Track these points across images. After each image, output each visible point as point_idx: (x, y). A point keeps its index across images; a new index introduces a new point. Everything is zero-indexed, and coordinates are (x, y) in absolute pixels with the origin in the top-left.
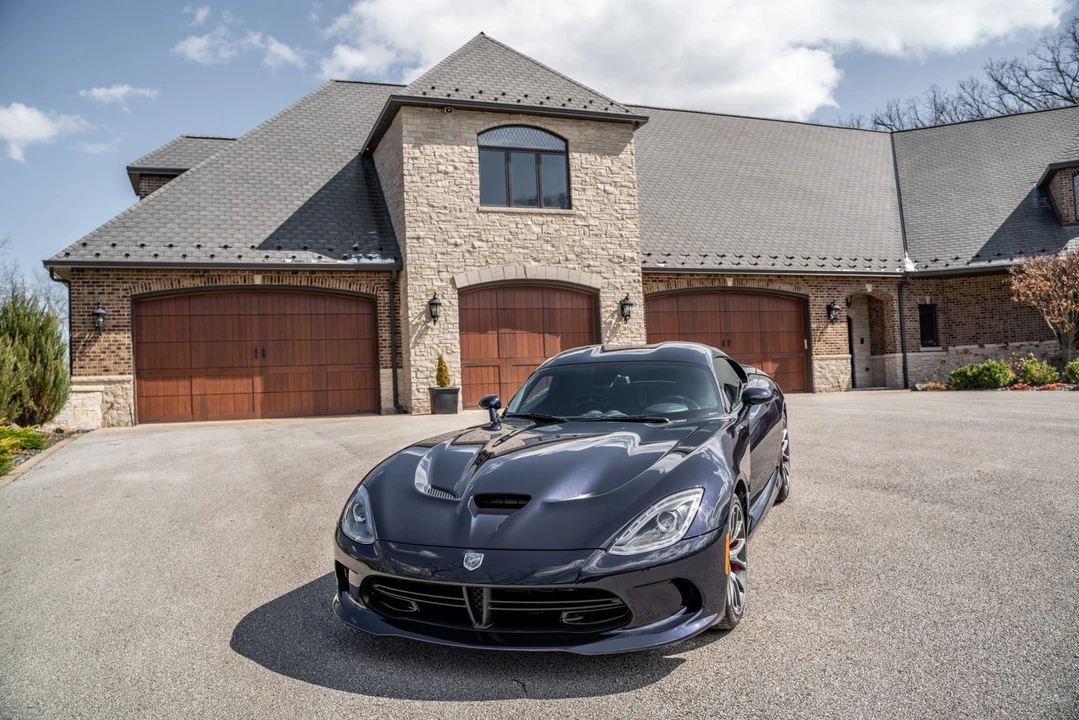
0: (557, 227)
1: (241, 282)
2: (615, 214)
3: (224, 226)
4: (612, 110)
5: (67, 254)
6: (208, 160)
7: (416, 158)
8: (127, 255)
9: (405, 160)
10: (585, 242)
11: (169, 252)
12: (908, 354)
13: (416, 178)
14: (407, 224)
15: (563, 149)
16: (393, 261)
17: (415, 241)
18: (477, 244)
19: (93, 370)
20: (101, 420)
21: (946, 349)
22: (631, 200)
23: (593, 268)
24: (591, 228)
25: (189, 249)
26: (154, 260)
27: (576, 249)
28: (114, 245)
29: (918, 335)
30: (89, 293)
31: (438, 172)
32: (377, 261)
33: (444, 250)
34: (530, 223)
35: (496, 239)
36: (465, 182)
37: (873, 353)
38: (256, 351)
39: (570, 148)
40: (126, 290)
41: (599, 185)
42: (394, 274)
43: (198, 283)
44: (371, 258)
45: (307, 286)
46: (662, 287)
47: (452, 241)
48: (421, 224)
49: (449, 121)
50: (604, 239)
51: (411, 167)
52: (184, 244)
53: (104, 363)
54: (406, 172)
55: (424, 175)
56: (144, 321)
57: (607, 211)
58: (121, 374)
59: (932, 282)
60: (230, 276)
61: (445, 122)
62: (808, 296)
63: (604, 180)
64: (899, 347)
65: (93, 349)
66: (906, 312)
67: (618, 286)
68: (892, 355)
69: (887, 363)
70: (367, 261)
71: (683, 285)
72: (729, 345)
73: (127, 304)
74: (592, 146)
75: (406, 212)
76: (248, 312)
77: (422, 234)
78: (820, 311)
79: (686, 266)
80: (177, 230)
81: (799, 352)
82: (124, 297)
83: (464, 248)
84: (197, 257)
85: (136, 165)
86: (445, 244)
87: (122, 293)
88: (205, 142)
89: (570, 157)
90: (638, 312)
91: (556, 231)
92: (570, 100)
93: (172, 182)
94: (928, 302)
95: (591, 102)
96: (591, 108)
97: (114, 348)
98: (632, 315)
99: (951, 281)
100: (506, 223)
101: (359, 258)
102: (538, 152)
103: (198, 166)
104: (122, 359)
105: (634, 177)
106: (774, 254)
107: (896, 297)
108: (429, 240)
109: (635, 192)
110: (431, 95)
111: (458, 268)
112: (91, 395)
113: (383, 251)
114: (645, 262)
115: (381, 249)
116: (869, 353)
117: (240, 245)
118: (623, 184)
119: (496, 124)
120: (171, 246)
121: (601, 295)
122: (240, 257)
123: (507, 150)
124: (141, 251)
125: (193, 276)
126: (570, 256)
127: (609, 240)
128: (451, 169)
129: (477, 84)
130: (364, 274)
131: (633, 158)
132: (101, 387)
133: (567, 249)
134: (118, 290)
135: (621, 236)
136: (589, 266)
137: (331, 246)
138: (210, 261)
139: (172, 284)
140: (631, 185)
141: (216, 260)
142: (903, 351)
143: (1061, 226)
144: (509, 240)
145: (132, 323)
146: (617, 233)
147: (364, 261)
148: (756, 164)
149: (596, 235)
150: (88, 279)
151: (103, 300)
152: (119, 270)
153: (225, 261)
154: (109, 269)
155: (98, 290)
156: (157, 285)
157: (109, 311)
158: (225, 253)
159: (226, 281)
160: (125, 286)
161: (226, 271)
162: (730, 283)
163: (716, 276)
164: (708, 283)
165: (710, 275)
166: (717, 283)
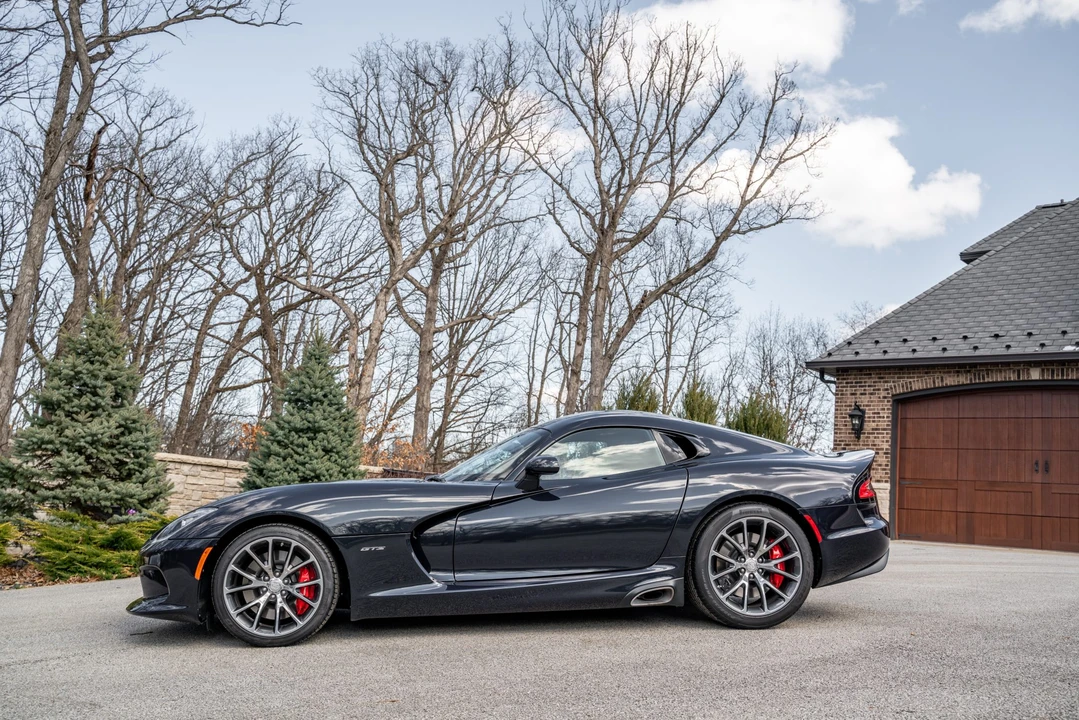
1: (1013, 377)
3: (1007, 312)
5: (830, 355)
11: (930, 346)
25: (954, 342)
26: (911, 356)
30: (852, 394)
38: (1037, 464)
40: (887, 390)
43: (963, 380)
52: (950, 336)
56: (909, 425)
58: (877, 481)
60: (1001, 372)
73: (888, 405)
76: (1029, 415)
80: (950, 321)
82: (885, 397)
84: (959, 350)
87: (883, 394)
104: (880, 465)
117: (1015, 333)
120: (934, 339)
122: (1010, 347)
124: (901, 347)
125: (958, 372)
134: (879, 390)
138: (971, 353)
139: (934, 382)
141: (980, 353)
145: (893, 426)
150: (851, 379)
151: (864, 401)
152: (880, 368)
153: (988, 353)
154: (870, 368)
155: (860, 390)
156: (918, 384)
157: (869, 413)
158: (994, 343)
159: (997, 377)
160: (886, 386)
161: (996, 364)
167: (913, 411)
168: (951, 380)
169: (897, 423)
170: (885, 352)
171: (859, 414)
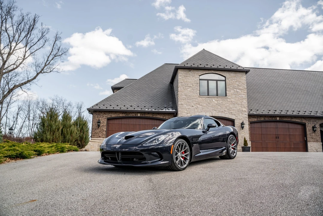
0: (222, 101)
1: (134, 115)
2: (240, 98)
3: (132, 101)
4: (239, 68)
5: (93, 107)
6: (130, 84)
7: (182, 83)
8: (107, 108)
9: (179, 83)
10: (230, 106)
11: (117, 107)
13: (182, 88)
14: (179, 100)
15: (224, 80)
16: (175, 111)
17: (181, 105)
18: (198, 106)
19: (96, 137)
20: (97, 150)
22: (245, 94)
23: (233, 114)
24: (232, 102)
25: (122, 106)
26: (113, 109)
27: (227, 108)
28: (104, 105)
30: (97, 117)
31: (188, 86)
32: (171, 110)
33: (189, 108)
34: (214, 100)
35: (204, 105)
36: (195, 89)
39: (226, 79)
41: (235, 90)
42: (175, 114)
43: (124, 115)
44: (169, 110)
45: (152, 117)
46: (255, 120)
47: (191, 105)
48: (183, 100)
49: (191, 73)
50: (236, 105)
51: (180, 85)
52: (121, 105)
53: (99, 135)
54: (179, 86)
55: (184, 87)
56: (110, 125)
57: (237, 97)
58: (103, 138)
61: (190, 73)
62: (306, 123)
63: (236, 88)
65: (97, 131)
67: (240, 119)
70: (168, 110)
71: (262, 119)
72: (278, 138)
73: (106, 120)
74: (233, 79)
75: (179, 97)
76: (136, 124)
77: (183, 103)
78: (309, 128)
79: (263, 113)
80: (120, 102)
81: (303, 141)
83: (195, 107)
84: (124, 108)
85: (113, 86)
86: (189, 106)
87: (105, 117)
88: (131, 80)
89: (226, 82)
90: (247, 126)
91: (222, 103)
92: (226, 66)
93: (120, 90)
95: (233, 66)
96: (232, 68)
97: (102, 131)
98: (244, 127)
100: (207, 100)
101: (166, 110)
102: (217, 81)
103: (127, 86)
104: (104, 134)
105: (246, 87)
106: (293, 110)
108: (185, 105)
109: (246, 91)
110: (186, 65)
111: (193, 113)
112: (95, 143)
113: (172, 108)
114: (250, 112)
115: (172, 107)
117: (135, 106)
118: (242, 89)
119: (204, 73)
120: (118, 106)
121: (235, 121)
122: (134, 109)
123: (208, 80)
124: (110, 107)
125: (123, 113)
126: (225, 110)
127: (238, 105)
128: (191, 85)
129: (200, 63)
130: (167, 114)
131: (246, 82)
132: (98, 141)
133: (225, 108)
135: (242, 104)
136: (231, 113)
137: (159, 106)
138: (127, 109)
139: (117, 115)
140: (245, 89)
141: (128, 109)
144: (208, 105)
145: (107, 125)
146: (240, 103)
147: (167, 110)
148: (291, 83)
149: (234, 104)
150: (97, 113)
151: (100, 119)
152: (104, 111)
153: (130, 110)
154: (102, 111)
155: (99, 116)
156: (113, 115)
157: (101, 122)
158: (131, 108)
159: (131, 115)
160: (106, 115)
161: (131, 112)
162: (278, 119)
163: (273, 116)
164: (271, 119)
165: (271, 116)
166: (274, 119)
167: (111, 122)
168: (121, 115)
169: (108, 125)
170: (100, 107)
171: (99, 122)
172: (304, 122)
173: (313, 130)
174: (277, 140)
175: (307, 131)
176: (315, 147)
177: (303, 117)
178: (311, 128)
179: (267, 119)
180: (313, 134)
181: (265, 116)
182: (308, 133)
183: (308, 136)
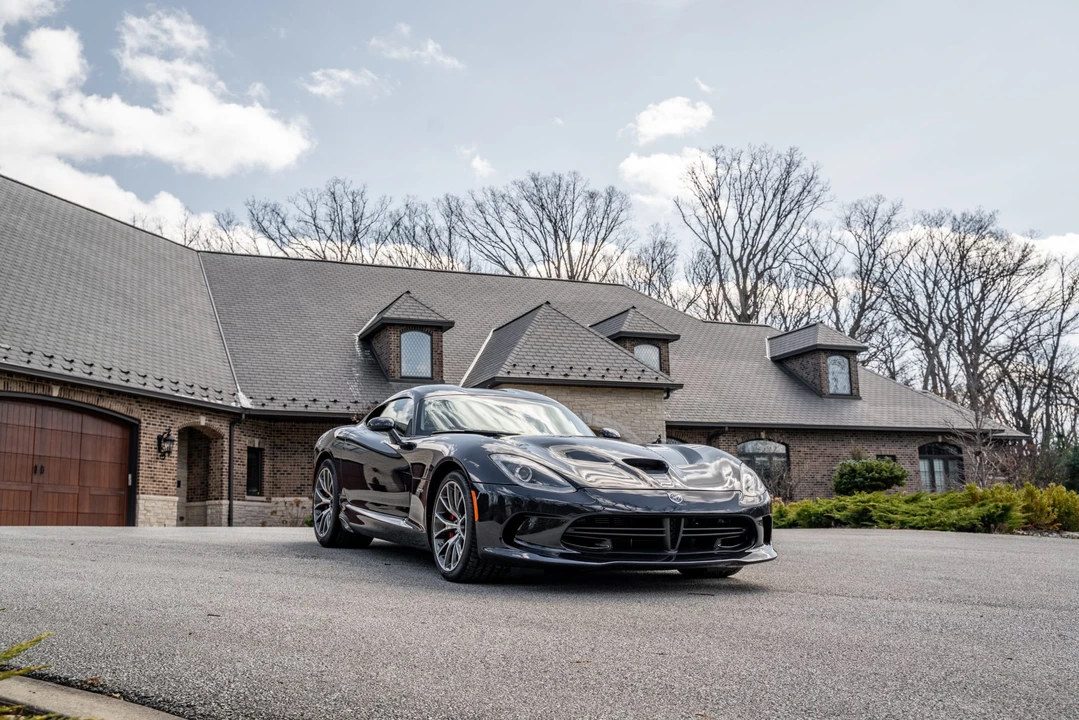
12: (235, 502)
21: (269, 500)
29: (244, 482)
37: (189, 500)
59: (262, 423)
62: (140, 421)
64: (226, 493)
66: (236, 454)
68: (217, 502)
69: (209, 511)
72: (42, 472)
78: (149, 441)
81: (120, 489)
94: (257, 446)
99: (280, 425)
106: (108, 364)
107: (227, 436)
116: (185, 499)
142: (229, 499)
143: (388, 381)
148: (65, 252)
162: (55, 392)
163: (40, 379)
164: (29, 389)
165: (32, 378)
166: (39, 390)
172: (136, 416)
173: (160, 448)
174: (36, 479)
175: (142, 451)
176: (158, 514)
177: (136, 397)
178: (153, 442)
179: (15, 388)
180: (158, 465)
181: (10, 374)
182: (143, 458)
183: (143, 471)
